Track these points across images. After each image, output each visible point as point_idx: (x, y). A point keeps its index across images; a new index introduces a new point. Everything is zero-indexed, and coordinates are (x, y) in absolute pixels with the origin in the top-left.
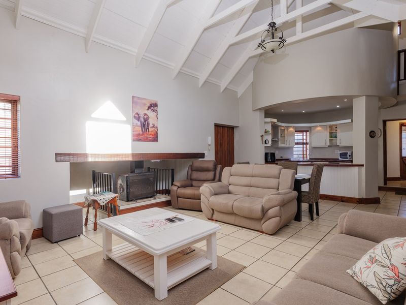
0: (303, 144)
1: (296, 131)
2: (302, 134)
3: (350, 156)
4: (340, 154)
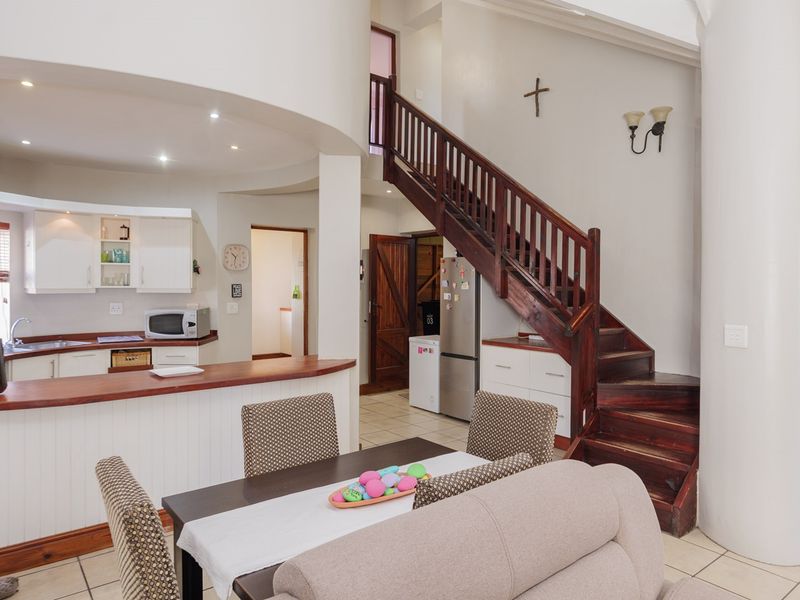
3: (191, 324)
4: (151, 318)
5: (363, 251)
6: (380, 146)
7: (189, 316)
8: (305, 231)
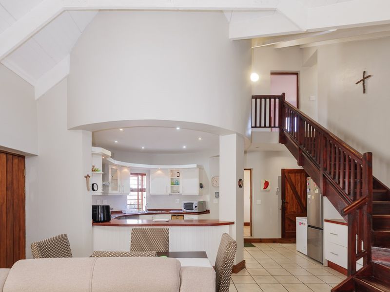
0: (138, 190)
1: (131, 174)
2: (136, 178)
3: (196, 207)
4: (184, 204)
5: (279, 177)
6: (277, 127)
7: (195, 204)
8: (250, 170)
